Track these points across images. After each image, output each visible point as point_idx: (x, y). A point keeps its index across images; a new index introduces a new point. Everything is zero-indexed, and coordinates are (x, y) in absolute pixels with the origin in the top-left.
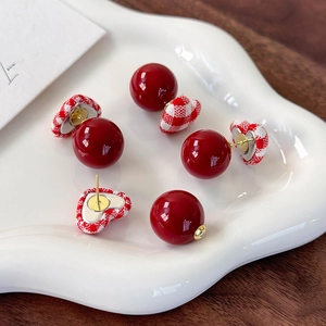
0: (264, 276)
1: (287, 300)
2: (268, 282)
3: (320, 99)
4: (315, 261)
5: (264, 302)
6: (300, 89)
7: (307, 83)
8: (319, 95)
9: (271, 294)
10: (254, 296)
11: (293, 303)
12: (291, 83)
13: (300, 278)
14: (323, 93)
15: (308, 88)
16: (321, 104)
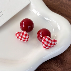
0: (51, 62)
1: (58, 68)
2: (53, 64)
3: (63, 7)
4: (65, 56)
5: (52, 69)
6: (57, 5)
7: (59, 3)
9: (54, 67)
10: (49, 68)
11: (60, 69)
12: (54, 3)
13: (61, 61)
14: (64, 5)
15: (59, 4)
16: (63, 9)
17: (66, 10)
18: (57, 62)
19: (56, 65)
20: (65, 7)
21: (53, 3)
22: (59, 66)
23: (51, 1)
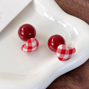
0: (67, 79)
1: (76, 87)
2: (69, 81)
3: (83, 12)
4: (85, 71)
6: (75, 9)
7: (77, 6)
8: (82, 10)
9: (70, 85)
10: (64, 87)
12: (72, 7)
13: (80, 78)
14: (83, 9)
15: (78, 8)
16: (83, 14)
17: (86, 15)
18: (74, 79)
19: (74, 82)
20: (85, 11)
21: (70, 7)
22: (77, 84)
23: (68, 5)
